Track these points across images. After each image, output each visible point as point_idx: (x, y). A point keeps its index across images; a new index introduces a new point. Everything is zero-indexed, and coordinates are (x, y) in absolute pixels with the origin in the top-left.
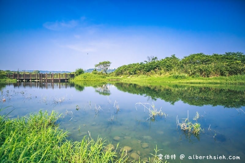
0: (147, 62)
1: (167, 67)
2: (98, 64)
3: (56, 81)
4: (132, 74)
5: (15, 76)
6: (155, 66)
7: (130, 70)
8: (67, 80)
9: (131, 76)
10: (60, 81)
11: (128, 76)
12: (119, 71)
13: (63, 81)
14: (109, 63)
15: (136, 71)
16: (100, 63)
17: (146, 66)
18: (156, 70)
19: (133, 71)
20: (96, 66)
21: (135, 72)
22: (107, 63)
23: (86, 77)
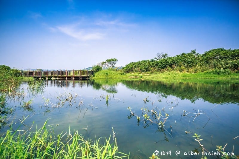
0: (157, 58)
1: (189, 63)
2: (105, 61)
3: (77, 79)
4: (143, 71)
5: (31, 74)
6: (172, 63)
7: (141, 67)
8: (88, 77)
9: (143, 73)
10: (81, 78)
11: (139, 74)
12: (128, 68)
13: (84, 78)
14: (115, 60)
15: (148, 67)
16: (106, 61)
17: (161, 63)
18: (173, 66)
19: (145, 68)
20: (102, 63)
21: (147, 69)
22: (113, 60)
23: (108, 74)
